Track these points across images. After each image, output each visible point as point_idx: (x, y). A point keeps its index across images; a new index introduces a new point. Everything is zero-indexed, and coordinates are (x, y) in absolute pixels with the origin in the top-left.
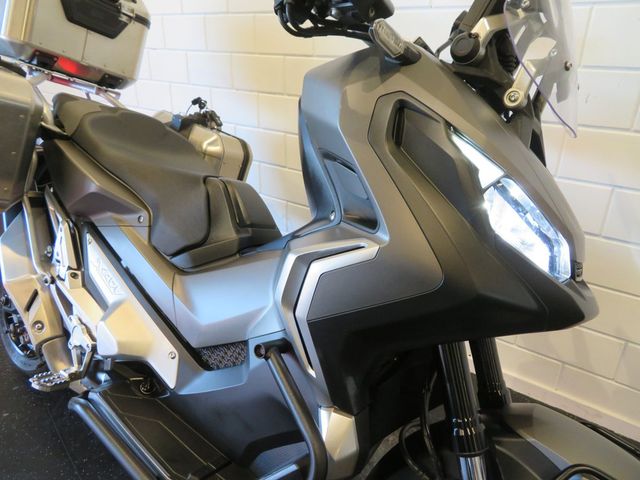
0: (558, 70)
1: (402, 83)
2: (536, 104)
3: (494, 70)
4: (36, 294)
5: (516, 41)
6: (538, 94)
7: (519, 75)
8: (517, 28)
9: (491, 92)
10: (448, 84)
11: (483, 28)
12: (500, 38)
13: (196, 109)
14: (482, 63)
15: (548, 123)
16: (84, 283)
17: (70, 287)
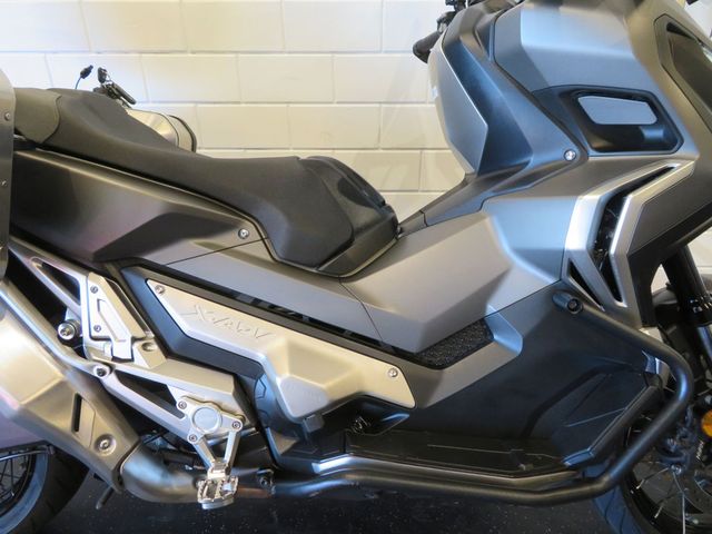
4: (79, 400)
16: (168, 352)
17: (148, 364)
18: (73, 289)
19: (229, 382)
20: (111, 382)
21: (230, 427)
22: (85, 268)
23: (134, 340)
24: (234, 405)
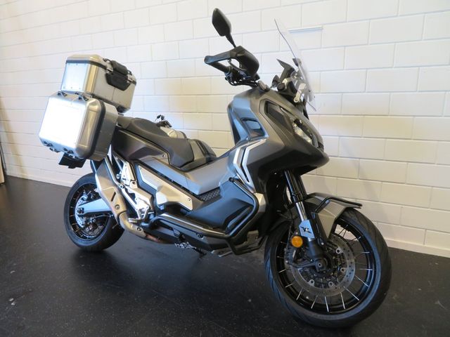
0: (308, 92)
1: (265, 96)
2: (304, 103)
3: (290, 93)
4: (115, 193)
5: (295, 85)
6: (304, 100)
7: (298, 95)
8: (295, 81)
9: (290, 98)
10: (279, 97)
11: (285, 81)
12: (290, 84)
13: (160, 120)
14: (286, 91)
15: (308, 108)
16: (139, 186)
17: (133, 188)
18: (122, 165)
19: (150, 196)
20: (123, 190)
21: (145, 207)
22: (126, 160)
23: (131, 180)
24: (149, 203)
